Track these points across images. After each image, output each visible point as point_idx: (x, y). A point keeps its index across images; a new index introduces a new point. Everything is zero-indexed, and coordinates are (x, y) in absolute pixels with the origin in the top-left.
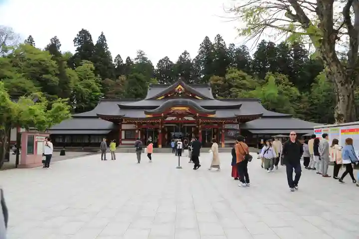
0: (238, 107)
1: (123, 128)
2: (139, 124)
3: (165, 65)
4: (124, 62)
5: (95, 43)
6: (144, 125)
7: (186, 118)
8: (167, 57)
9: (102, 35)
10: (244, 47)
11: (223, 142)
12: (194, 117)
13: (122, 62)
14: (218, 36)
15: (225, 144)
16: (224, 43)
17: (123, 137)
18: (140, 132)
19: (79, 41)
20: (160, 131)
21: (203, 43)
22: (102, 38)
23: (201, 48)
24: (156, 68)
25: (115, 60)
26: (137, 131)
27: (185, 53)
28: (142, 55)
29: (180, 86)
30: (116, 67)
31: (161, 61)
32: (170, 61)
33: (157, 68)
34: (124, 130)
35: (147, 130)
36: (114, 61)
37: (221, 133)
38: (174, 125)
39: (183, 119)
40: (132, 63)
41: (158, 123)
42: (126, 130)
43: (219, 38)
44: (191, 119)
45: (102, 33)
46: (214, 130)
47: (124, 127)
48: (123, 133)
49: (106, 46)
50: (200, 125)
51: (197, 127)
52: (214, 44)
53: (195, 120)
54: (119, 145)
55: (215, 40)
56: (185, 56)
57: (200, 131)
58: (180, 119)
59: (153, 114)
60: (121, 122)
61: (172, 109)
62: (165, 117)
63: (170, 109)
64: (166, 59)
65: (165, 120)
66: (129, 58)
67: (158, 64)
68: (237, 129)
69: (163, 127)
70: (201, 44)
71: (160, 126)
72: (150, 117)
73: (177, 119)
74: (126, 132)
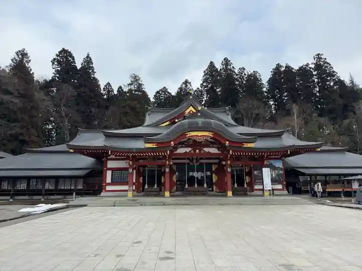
1: (109, 166)
2: (135, 159)
3: (163, 97)
4: (116, 92)
5: (79, 66)
6: (141, 161)
7: (207, 150)
8: (164, 87)
9: (88, 57)
10: (255, 73)
12: (219, 148)
13: (113, 91)
16: (233, 67)
17: (109, 180)
18: (135, 171)
19: (59, 62)
20: (167, 170)
21: (207, 69)
22: (88, 61)
23: (205, 75)
24: (152, 100)
25: (104, 88)
26: (131, 171)
27: (186, 82)
28: (137, 80)
29: (191, 108)
30: (105, 97)
31: (158, 92)
32: (168, 93)
33: (154, 100)
34: (110, 169)
35: (147, 169)
36: (102, 89)
38: (186, 161)
39: (202, 152)
41: (165, 157)
42: (113, 170)
43: (226, 62)
44: (214, 150)
45: (89, 55)
47: (111, 164)
48: (109, 173)
49: (93, 71)
50: (228, 160)
51: (224, 163)
52: (221, 69)
53: (220, 152)
54: (102, 193)
55: (222, 64)
56: (186, 86)
57: (229, 170)
58: (197, 151)
59: (158, 143)
60: (106, 157)
61: (187, 134)
62: (176, 148)
63: (184, 135)
64: (164, 90)
65: (175, 152)
66: (120, 87)
67: (155, 96)
68: (279, 167)
69: (171, 163)
70: (205, 71)
71: (167, 163)
72: (153, 146)
73: (192, 152)
74: (114, 172)
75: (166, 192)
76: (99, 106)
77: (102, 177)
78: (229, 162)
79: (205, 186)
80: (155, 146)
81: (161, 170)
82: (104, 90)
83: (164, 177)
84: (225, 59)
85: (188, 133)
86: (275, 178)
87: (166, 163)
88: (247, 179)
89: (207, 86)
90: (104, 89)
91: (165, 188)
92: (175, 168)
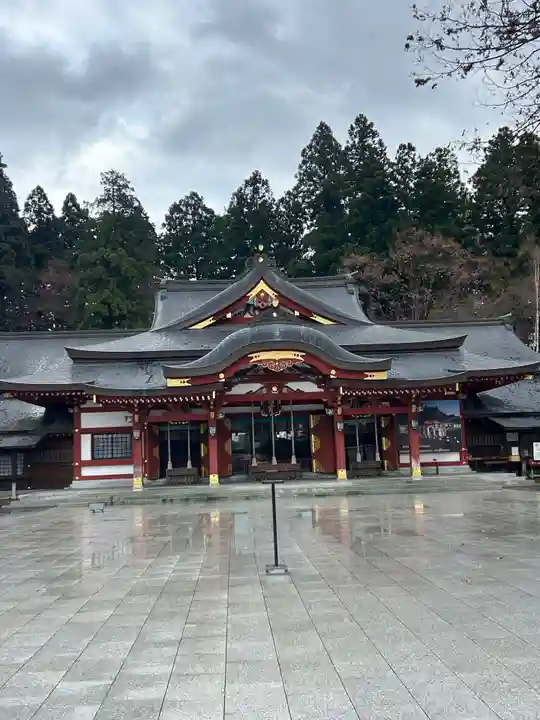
0: (453, 345)
1: (84, 425)
2: (143, 410)
3: (189, 221)
4: (58, 213)
7: (294, 386)
8: (194, 195)
10: (441, 153)
11: (416, 458)
12: (318, 383)
13: (51, 210)
14: (360, 120)
15: (422, 465)
16: (381, 143)
17: (86, 454)
20: (213, 431)
21: (310, 147)
23: (304, 162)
24: (160, 231)
25: (27, 205)
26: (136, 434)
27: (255, 181)
28: (120, 188)
29: (262, 286)
30: (31, 228)
31: (175, 208)
32: (205, 209)
33: (164, 232)
34: (86, 431)
35: (168, 428)
37: (403, 429)
38: (253, 409)
39: (285, 390)
40: (83, 214)
41: (207, 403)
43: (363, 128)
44: (309, 387)
46: (379, 423)
47: (88, 420)
48: (86, 440)
50: (339, 406)
51: (330, 412)
52: (347, 148)
53: (322, 390)
54: (74, 482)
55: (351, 134)
56: (256, 191)
57: (340, 426)
58: (275, 389)
59: (192, 377)
60: (78, 405)
61: (252, 358)
62: (229, 385)
63: (246, 358)
64: (194, 202)
65: (227, 393)
66: (71, 198)
67: (167, 218)
68: (452, 416)
69: (221, 416)
70: (304, 151)
71: (212, 415)
72: (182, 385)
73: (264, 391)
74: (96, 436)
75: (211, 476)
76: (21, 261)
77: (71, 448)
78: (339, 411)
79: (294, 461)
80: (187, 384)
81: (199, 430)
82: (27, 210)
83: (207, 445)
84: (358, 120)
85: (253, 355)
86: (445, 438)
87: (209, 415)
88: (386, 444)
89: (312, 193)
90: (27, 207)
91: (208, 467)
92: (228, 425)
